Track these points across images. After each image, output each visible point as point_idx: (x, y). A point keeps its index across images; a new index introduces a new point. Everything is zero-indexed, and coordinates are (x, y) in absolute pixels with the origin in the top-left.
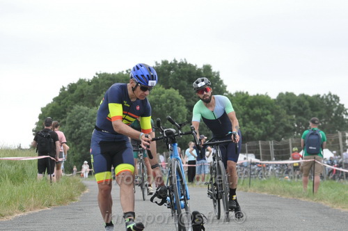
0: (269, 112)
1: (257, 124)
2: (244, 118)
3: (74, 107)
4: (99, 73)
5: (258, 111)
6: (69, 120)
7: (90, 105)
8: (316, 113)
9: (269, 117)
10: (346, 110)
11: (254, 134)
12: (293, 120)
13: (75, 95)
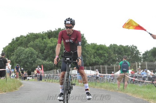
0: (106, 52)
1: (100, 58)
2: (94, 55)
3: (18, 47)
4: (30, 33)
5: (101, 52)
6: (16, 53)
7: (26, 47)
8: (127, 53)
9: (106, 55)
10: (140, 53)
11: (98, 62)
12: (116, 56)
13: (19, 42)
